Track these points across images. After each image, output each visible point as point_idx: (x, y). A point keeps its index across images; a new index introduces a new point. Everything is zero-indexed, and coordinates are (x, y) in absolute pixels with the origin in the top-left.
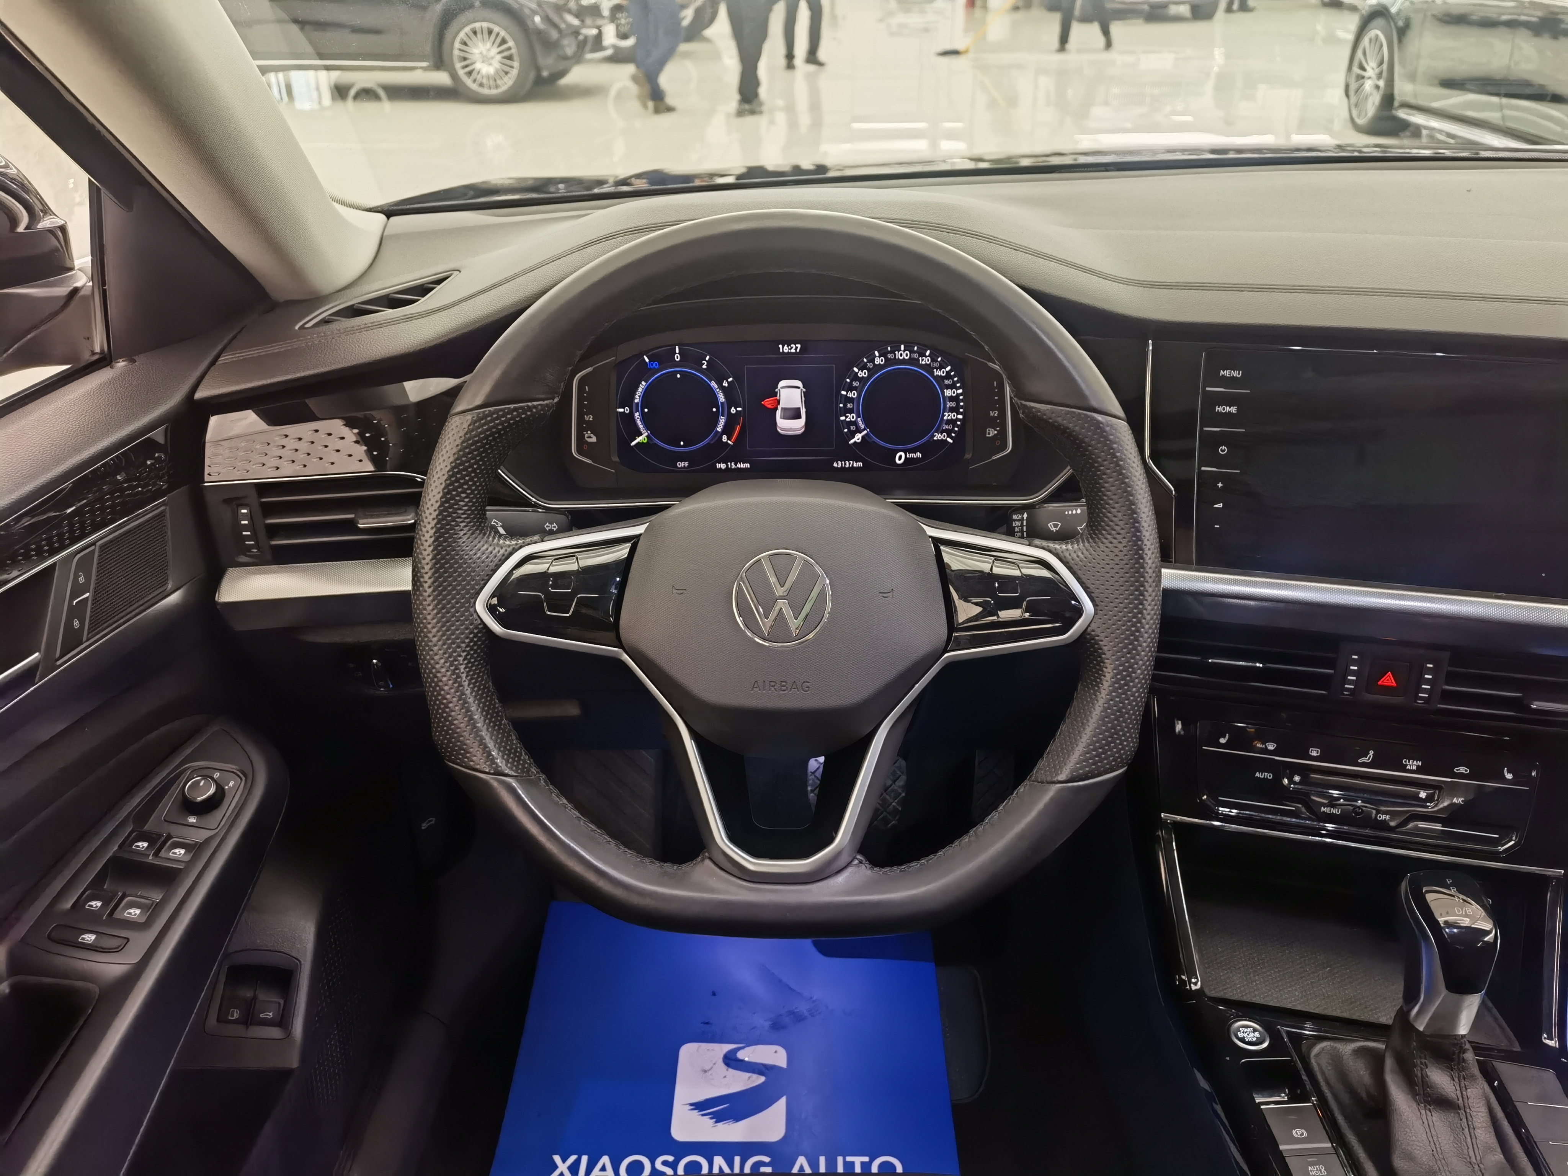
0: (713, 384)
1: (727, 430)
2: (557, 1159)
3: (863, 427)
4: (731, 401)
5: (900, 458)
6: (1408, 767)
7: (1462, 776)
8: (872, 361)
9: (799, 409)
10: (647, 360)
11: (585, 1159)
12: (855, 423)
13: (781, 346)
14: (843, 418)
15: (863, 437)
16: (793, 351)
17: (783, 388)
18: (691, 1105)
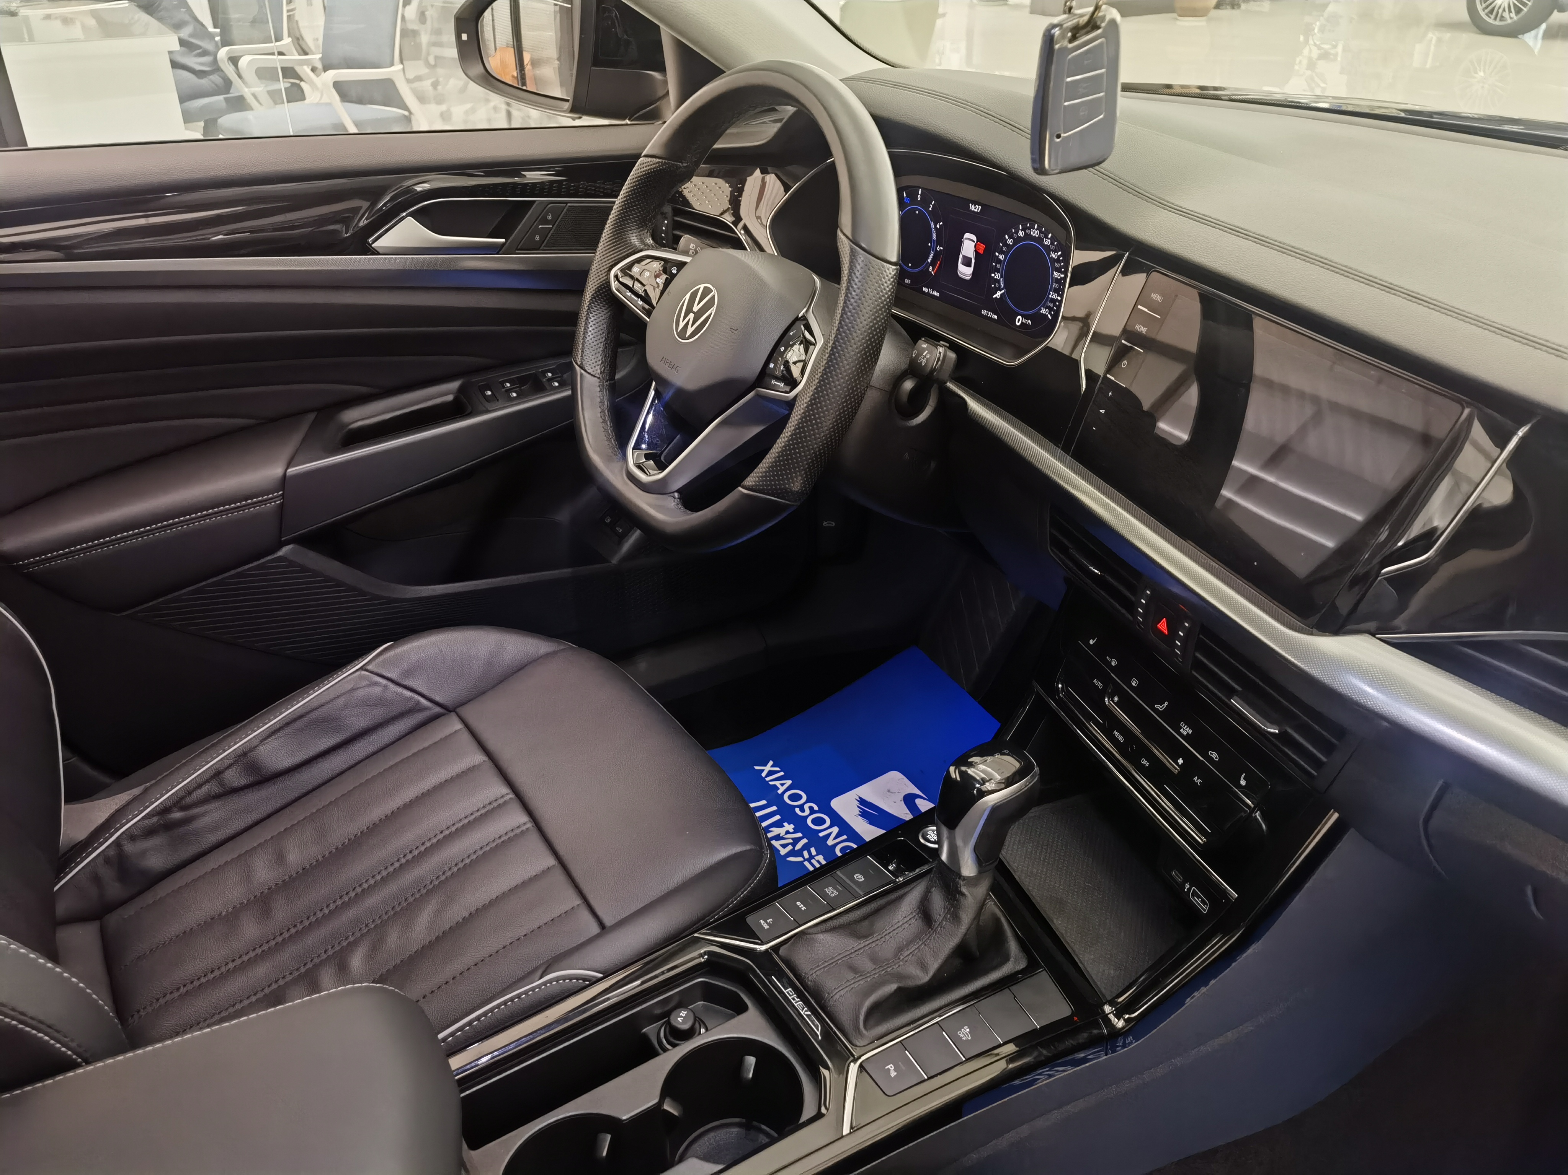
0: (932, 224)
1: (933, 263)
2: (771, 763)
3: (1002, 286)
4: (939, 242)
5: (1019, 320)
6: (1182, 730)
7: (1210, 760)
8: (1017, 233)
9: (971, 259)
10: (905, 195)
11: (782, 773)
12: (998, 281)
13: (970, 204)
14: (993, 275)
15: (1001, 295)
16: (976, 210)
17: (966, 239)
18: (860, 798)
